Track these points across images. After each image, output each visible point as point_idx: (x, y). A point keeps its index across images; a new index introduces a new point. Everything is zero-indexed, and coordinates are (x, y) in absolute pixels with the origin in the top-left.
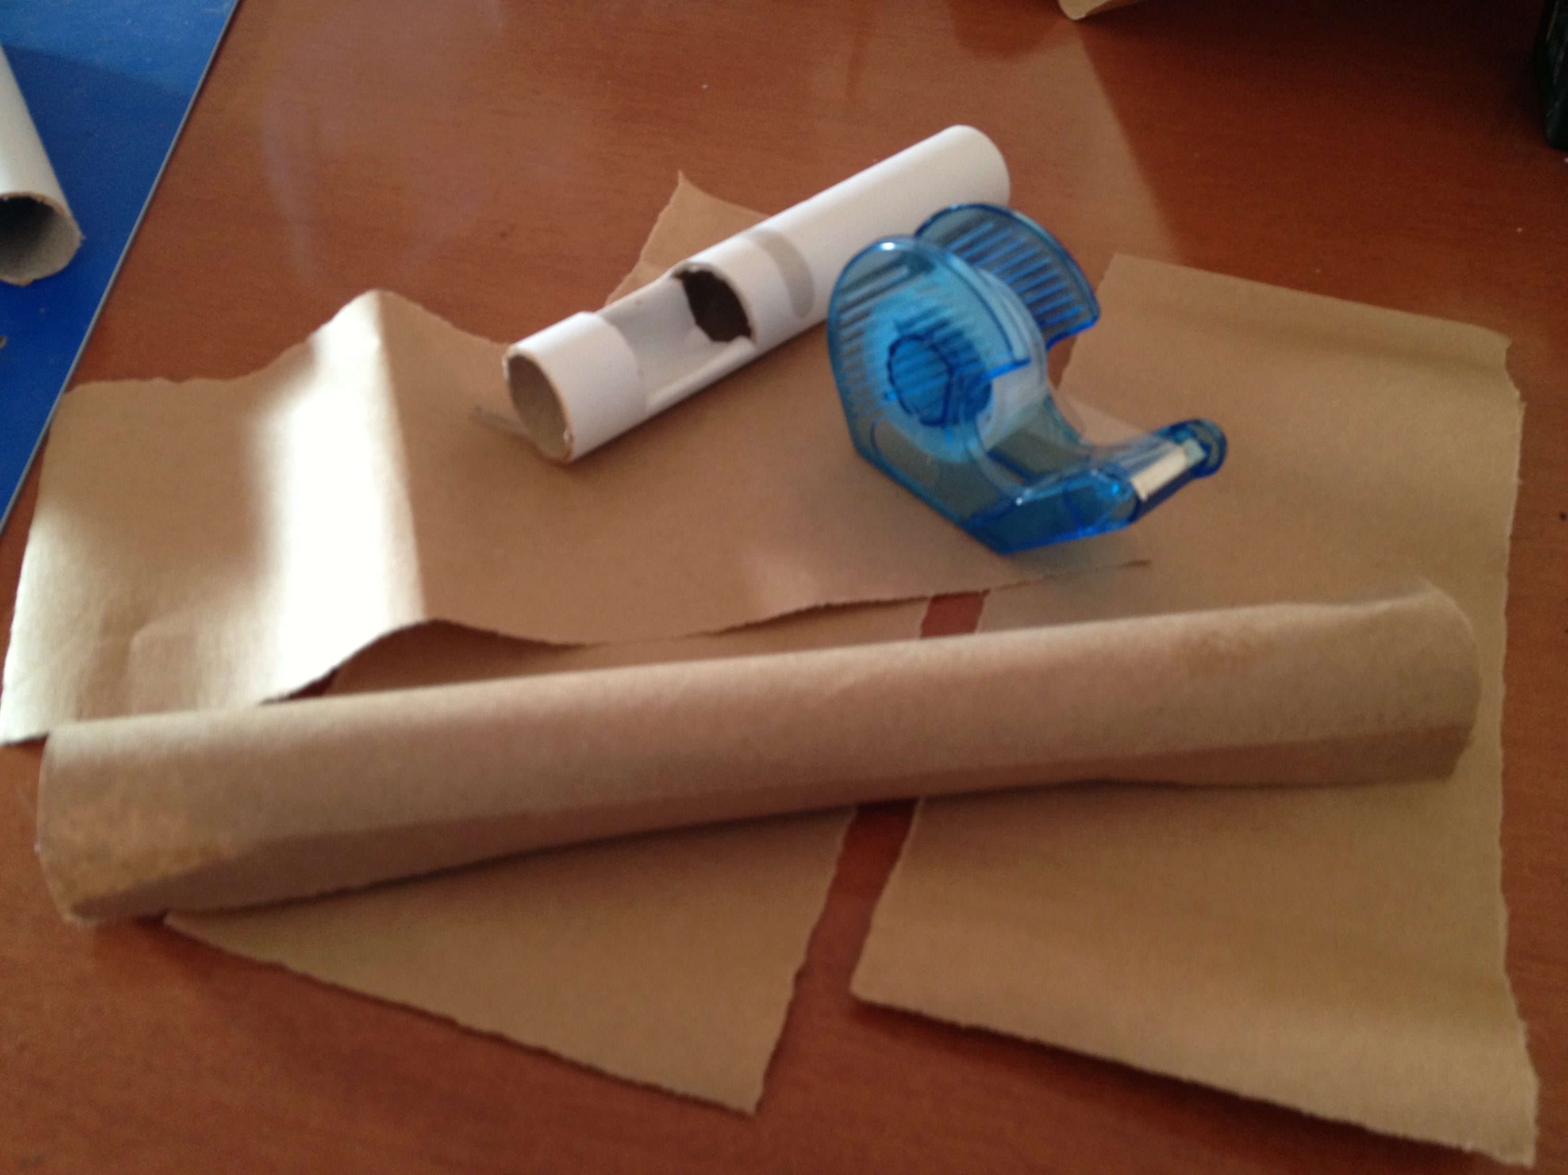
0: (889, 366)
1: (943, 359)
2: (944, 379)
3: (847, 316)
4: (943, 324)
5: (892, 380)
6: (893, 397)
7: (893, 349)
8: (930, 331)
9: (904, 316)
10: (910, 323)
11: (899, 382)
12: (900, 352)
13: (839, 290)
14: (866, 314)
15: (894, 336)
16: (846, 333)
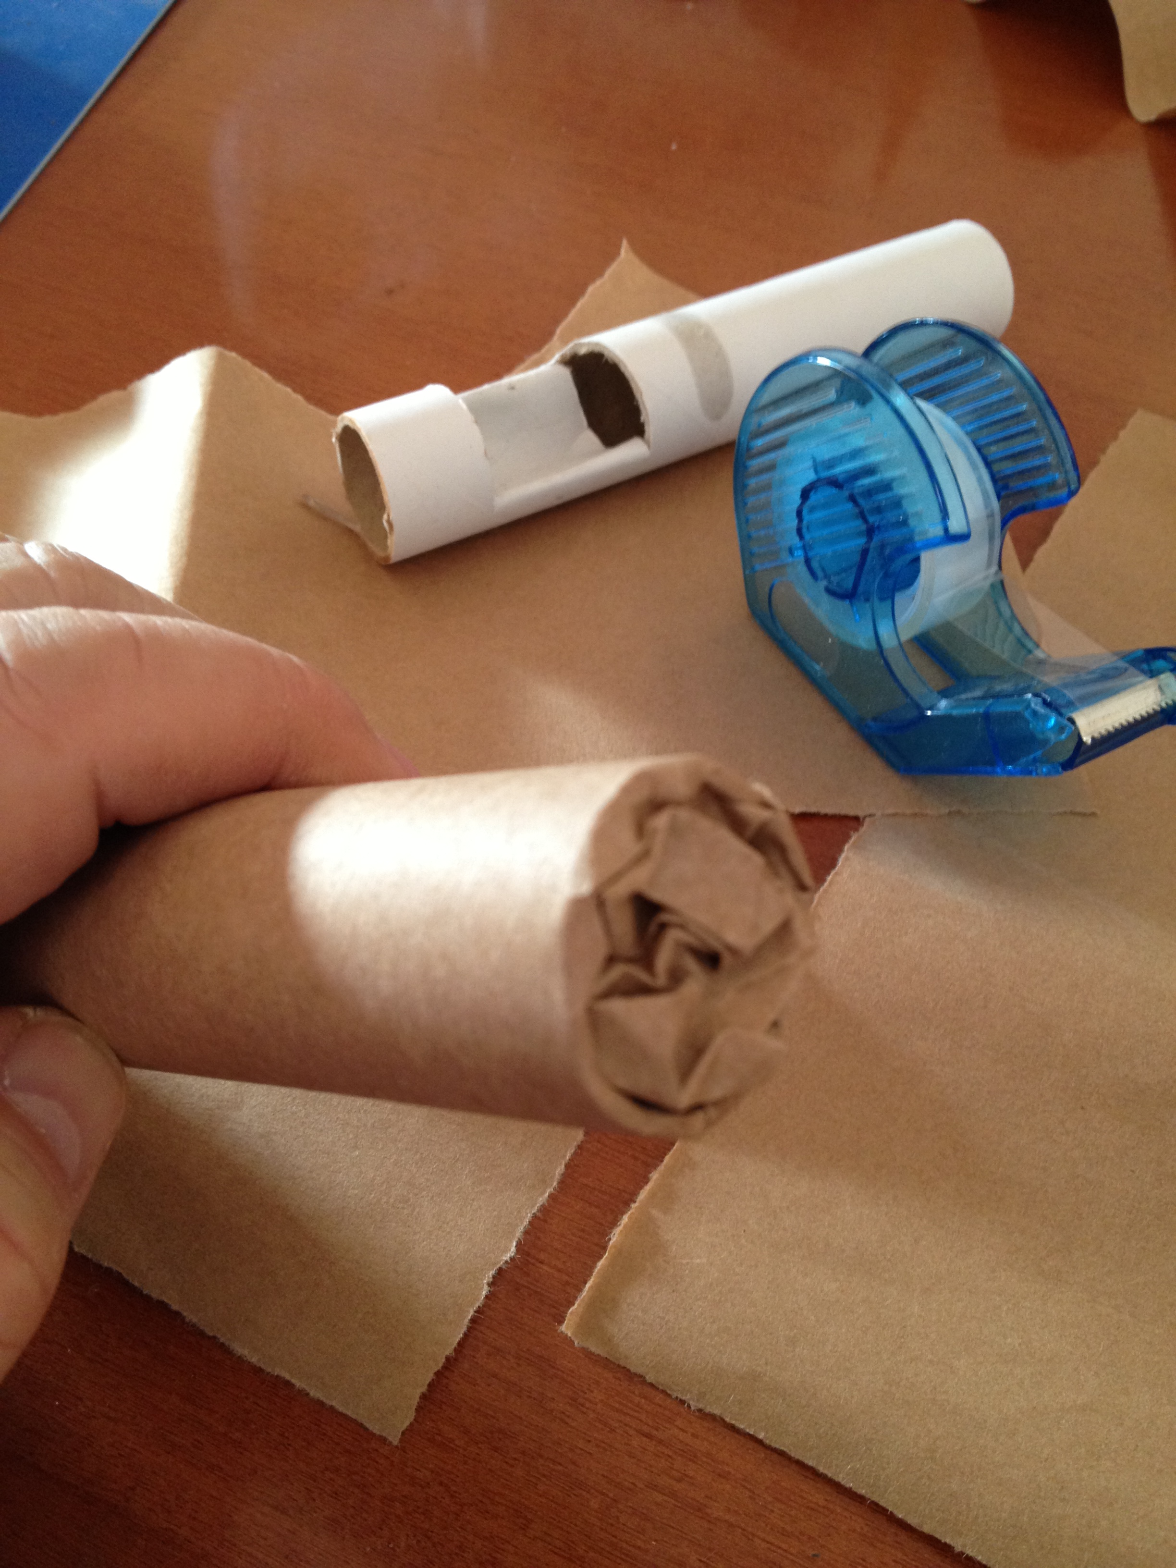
0: (799, 513)
1: (862, 515)
2: (862, 541)
3: (760, 443)
4: (870, 471)
5: (799, 531)
6: (799, 553)
7: (805, 494)
8: (855, 476)
9: (826, 452)
10: (831, 463)
11: (807, 537)
12: (814, 498)
13: (753, 409)
14: (781, 445)
15: (811, 476)
16: (755, 464)
